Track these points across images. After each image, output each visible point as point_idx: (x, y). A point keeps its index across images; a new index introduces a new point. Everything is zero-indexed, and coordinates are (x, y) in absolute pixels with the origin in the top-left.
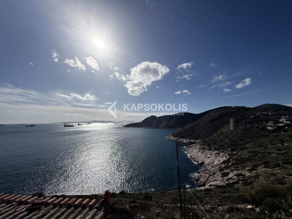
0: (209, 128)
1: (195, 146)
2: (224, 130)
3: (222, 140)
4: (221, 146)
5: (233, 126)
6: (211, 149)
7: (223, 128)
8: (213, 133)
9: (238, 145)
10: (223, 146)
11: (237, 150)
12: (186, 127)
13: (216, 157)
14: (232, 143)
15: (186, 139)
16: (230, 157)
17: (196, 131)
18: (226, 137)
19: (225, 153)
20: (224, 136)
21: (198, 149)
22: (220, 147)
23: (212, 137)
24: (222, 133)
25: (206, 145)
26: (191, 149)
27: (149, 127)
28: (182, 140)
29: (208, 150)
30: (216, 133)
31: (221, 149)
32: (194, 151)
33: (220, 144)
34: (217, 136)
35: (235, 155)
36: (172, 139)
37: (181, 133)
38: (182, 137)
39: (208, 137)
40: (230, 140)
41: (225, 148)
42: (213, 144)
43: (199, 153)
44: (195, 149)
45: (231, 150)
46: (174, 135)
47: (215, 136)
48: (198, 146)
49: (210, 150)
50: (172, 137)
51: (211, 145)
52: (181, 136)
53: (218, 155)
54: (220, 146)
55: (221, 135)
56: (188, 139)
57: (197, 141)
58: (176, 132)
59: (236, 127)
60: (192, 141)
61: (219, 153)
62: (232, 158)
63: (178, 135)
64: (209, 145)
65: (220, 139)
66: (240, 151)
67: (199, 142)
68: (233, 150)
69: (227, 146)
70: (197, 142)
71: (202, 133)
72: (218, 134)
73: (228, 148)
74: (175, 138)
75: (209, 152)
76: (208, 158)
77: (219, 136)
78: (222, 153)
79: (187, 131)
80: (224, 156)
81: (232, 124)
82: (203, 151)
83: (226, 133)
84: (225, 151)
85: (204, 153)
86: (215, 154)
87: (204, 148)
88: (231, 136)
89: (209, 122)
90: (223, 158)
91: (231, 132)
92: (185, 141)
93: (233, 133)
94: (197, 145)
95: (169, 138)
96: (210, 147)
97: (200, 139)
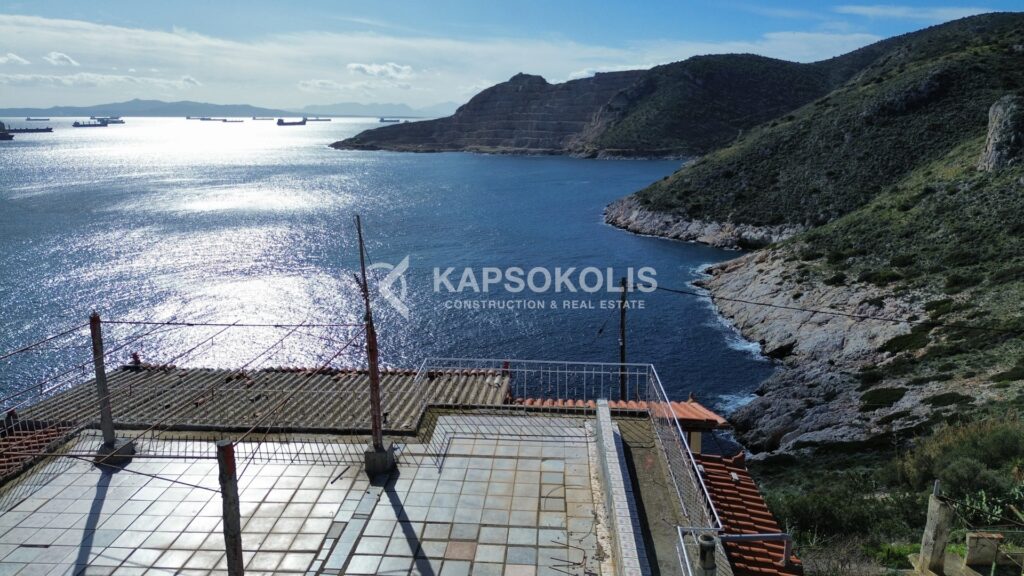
0: (859, 159)
1: (762, 261)
2: (945, 171)
3: (912, 233)
4: (904, 262)
5: (999, 147)
6: (844, 277)
7: (941, 159)
8: (877, 189)
9: (992, 258)
10: (911, 263)
11: (977, 281)
12: (723, 153)
13: (863, 319)
14: (964, 246)
15: (720, 223)
16: (934, 317)
17: (783, 178)
18: (940, 211)
19: (913, 300)
20: (933, 207)
21: (772, 280)
22: (895, 270)
23: (867, 212)
24: (929, 191)
25: (821, 256)
26: (733, 281)
27: (501, 148)
28: (694, 227)
29: (828, 283)
30: (896, 190)
31: (895, 278)
32: (750, 289)
33: (902, 252)
34: (892, 207)
35: (959, 308)
36: (637, 225)
37: (691, 188)
38: (695, 213)
39: (841, 213)
40: (959, 231)
41: (919, 275)
42: (863, 253)
43: (778, 300)
44: (761, 276)
45: (948, 286)
46: (648, 202)
47: (880, 208)
48: (777, 262)
49: (838, 281)
50: (635, 214)
51: (851, 259)
52: (689, 205)
53: (873, 308)
54: (893, 264)
55: (917, 200)
56: (728, 225)
57: (780, 233)
58: (665, 184)
59: (1012, 154)
60: (751, 233)
61: (883, 298)
62: (940, 324)
63: (674, 200)
64: (836, 258)
65: (905, 222)
66: (991, 286)
67: (785, 244)
68: (956, 284)
69: (935, 264)
70: (775, 239)
71: (816, 191)
72: (903, 197)
73: (934, 270)
74: (652, 218)
75: (829, 295)
76: (820, 324)
77: (905, 208)
78: (896, 297)
79: (728, 175)
80: (904, 312)
81: (993, 136)
82: (798, 286)
83: (948, 187)
84: (914, 288)
85: (801, 299)
86: (861, 304)
87: (806, 272)
88: (968, 211)
89: (869, 121)
90: (897, 323)
91: (978, 187)
92: (710, 233)
93: (985, 190)
94: (774, 259)
95: (620, 219)
96: (844, 268)
97: (795, 221)
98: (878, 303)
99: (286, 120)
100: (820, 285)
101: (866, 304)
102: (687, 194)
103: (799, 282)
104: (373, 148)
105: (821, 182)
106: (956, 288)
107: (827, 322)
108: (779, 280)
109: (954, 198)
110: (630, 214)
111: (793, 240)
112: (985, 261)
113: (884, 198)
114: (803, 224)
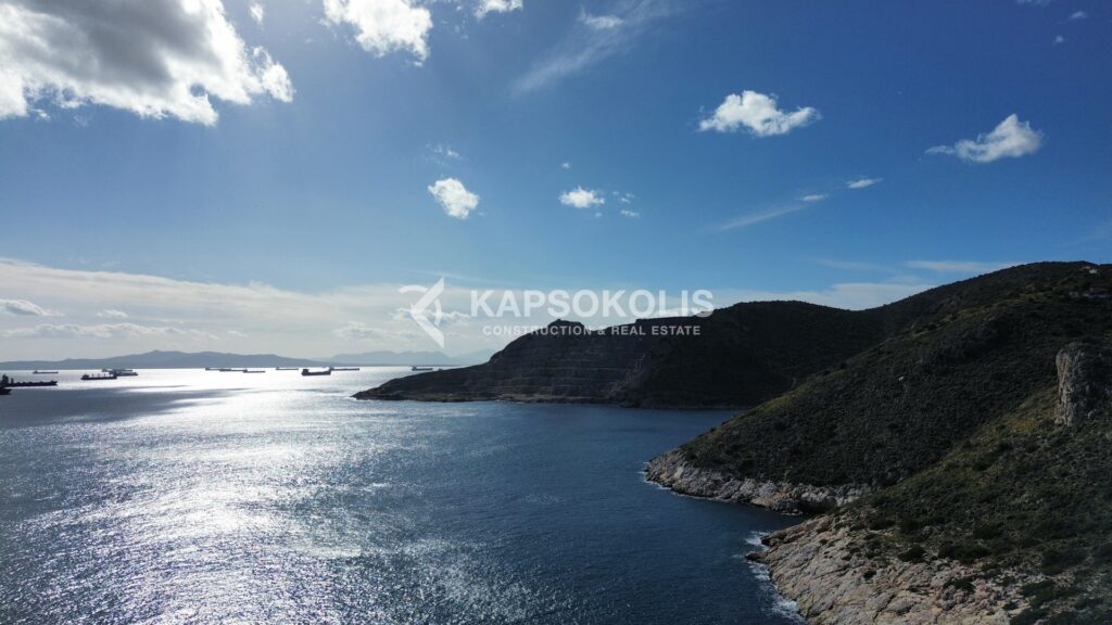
0: (923, 410)
1: (824, 529)
2: (1021, 425)
3: (994, 497)
4: (988, 533)
5: (1074, 398)
6: (922, 551)
7: (1013, 411)
8: (948, 445)
9: (1091, 528)
10: (999, 535)
11: (1080, 559)
12: (775, 404)
13: (950, 607)
14: (1056, 513)
15: (775, 482)
16: (1036, 605)
17: (841, 431)
18: (1022, 471)
19: (1007, 582)
20: (1011, 467)
21: (838, 552)
22: (980, 543)
23: (939, 471)
24: (1004, 448)
25: (891, 524)
26: (793, 553)
27: (537, 396)
28: (747, 486)
29: (904, 558)
30: (968, 446)
31: (982, 554)
32: (814, 564)
33: (985, 520)
34: (966, 466)
35: (1064, 594)
36: (682, 483)
37: (741, 442)
38: (746, 471)
39: (912, 471)
40: (1048, 495)
41: (1009, 550)
42: (940, 521)
43: (847, 580)
44: (824, 549)
45: (1046, 564)
46: (693, 457)
47: (951, 466)
48: (842, 530)
49: (915, 556)
50: (680, 470)
51: (927, 528)
52: (740, 461)
53: (960, 593)
54: (978, 534)
55: (993, 458)
56: (786, 485)
57: (845, 495)
58: (711, 437)
59: (1090, 406)
60: (813, 495)
61: (970, 579)
62: (1043, 615)
63: (723, 455)
64: (910, 528)
65: (983, 485)
66: (1097, 565)
67: (850, 508)
68: (1053, 563)
69: (1026, 536)
70: (839, 501)
71: (880, 446)
72: (977, 454)
73: (1027, 544)
74: (699, 475)
75: (907, 574)
76: (900, 613)
77: (981, 467)
78: (986, 578)
79: (781, 427)
80: (998, 598)
81: (1065, 388)
82: (869, 562)
83: (1025, 444)
84: (1006, 567)
85: (874, 578)
86: (946, 586)
87: (877, 544)
88: (1053, 470)
89: (927, 370)
90: (992, 613)
91: (1059, 443)
92: (765, 495)
93: (1068, 447)
94: (838, 527)
95: (663, 476)
96: (921, 540)
97: (860, 481)
98: (966, 585)
99: (311, 370)
100: (895, 561)
101: (952, 587)
102: (736, 448)
103: (870, 556)
104: (398, 398)
105: (884, 436)
106: (1056, 567)
107: (908, 609)
108: (846, 554)
109: (1034, 455)
110: (674, 470)
111: (858, 504)
112: (1083, 532)
113: (956, 455)
114: (870, 484)
